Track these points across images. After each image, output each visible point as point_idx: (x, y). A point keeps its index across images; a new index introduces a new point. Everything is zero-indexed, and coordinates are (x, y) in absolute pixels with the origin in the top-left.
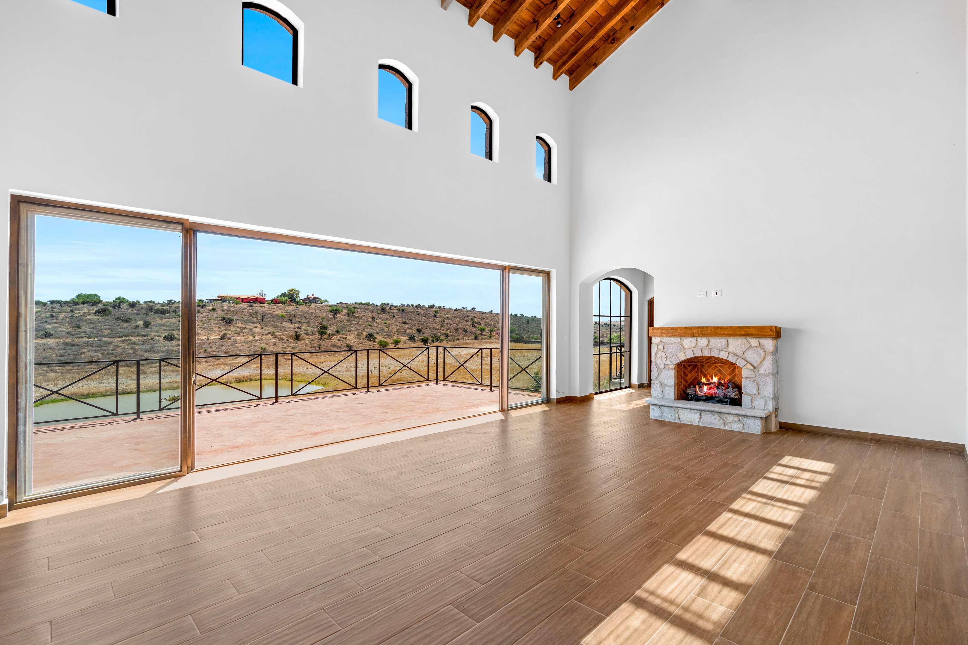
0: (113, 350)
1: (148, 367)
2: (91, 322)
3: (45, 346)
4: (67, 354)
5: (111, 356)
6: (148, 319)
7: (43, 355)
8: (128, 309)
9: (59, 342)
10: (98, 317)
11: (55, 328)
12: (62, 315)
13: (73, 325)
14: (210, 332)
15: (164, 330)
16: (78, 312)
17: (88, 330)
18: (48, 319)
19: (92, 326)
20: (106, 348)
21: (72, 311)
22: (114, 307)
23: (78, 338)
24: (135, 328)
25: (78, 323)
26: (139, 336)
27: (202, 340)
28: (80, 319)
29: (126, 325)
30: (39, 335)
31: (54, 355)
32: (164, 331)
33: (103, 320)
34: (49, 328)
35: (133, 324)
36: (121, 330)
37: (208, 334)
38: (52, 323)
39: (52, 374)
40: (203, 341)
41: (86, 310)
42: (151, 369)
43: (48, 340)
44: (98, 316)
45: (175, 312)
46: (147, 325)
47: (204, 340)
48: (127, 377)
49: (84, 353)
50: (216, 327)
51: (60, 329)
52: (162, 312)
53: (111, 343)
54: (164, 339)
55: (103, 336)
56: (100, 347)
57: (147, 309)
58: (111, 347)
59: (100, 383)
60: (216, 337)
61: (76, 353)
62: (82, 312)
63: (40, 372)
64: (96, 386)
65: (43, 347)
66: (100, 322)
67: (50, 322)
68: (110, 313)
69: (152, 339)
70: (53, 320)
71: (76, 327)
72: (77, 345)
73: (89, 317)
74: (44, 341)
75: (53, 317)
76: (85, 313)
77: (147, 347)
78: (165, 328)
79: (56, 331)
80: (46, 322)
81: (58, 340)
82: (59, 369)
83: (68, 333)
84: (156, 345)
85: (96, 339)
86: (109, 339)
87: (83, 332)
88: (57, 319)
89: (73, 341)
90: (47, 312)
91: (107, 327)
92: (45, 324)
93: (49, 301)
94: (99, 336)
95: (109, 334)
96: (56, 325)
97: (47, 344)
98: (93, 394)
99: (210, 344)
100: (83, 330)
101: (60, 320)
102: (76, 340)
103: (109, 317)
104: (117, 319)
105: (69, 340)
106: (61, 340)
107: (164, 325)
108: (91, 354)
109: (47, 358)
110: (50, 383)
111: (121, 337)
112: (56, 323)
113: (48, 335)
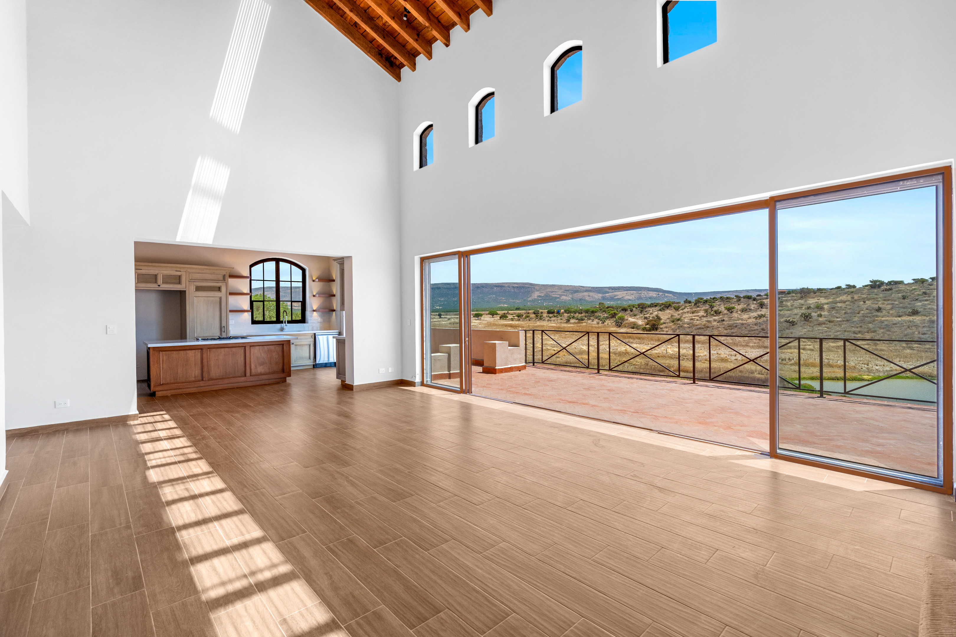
3: (910, 323)
4: (929, 333)
7: (906, 332)
9: (925, 320)
11: (925, 305)
18: (921, 296)
30: (907, 312)
31: (916, 333)
34: (918, 306)
38: (923, 301)
39: (908, 351)
43: (914, 317)
51: (929, 306)
63: (898, 348)
65: (908, 324)
67: (921, 299)
70: (925, 297)
74: (911, 318)
75: (926, 294)
79: (925, 309)
81: (924, 318)
82: (917, 347)
88: (929, 297)
90: (922, 289)
92: (916, 302)
93: (931, 278)
96: (926, 302)
97: (913, 321)
106: (928, 318)
109: (909, 335)
110: (902, 360)
112: (926, 300)
113: (915, 313)
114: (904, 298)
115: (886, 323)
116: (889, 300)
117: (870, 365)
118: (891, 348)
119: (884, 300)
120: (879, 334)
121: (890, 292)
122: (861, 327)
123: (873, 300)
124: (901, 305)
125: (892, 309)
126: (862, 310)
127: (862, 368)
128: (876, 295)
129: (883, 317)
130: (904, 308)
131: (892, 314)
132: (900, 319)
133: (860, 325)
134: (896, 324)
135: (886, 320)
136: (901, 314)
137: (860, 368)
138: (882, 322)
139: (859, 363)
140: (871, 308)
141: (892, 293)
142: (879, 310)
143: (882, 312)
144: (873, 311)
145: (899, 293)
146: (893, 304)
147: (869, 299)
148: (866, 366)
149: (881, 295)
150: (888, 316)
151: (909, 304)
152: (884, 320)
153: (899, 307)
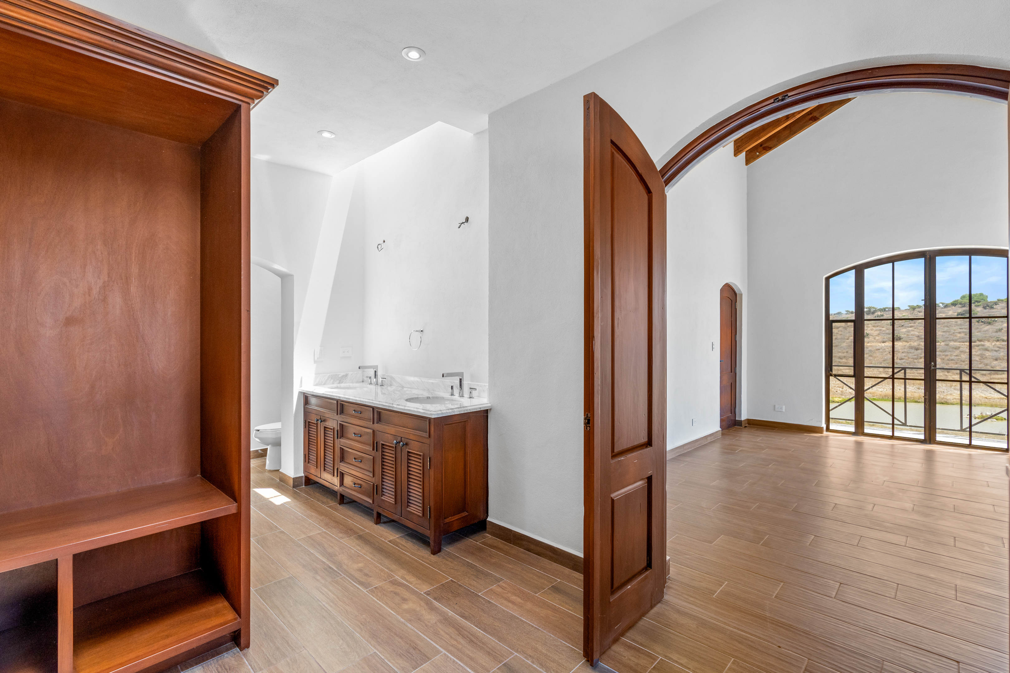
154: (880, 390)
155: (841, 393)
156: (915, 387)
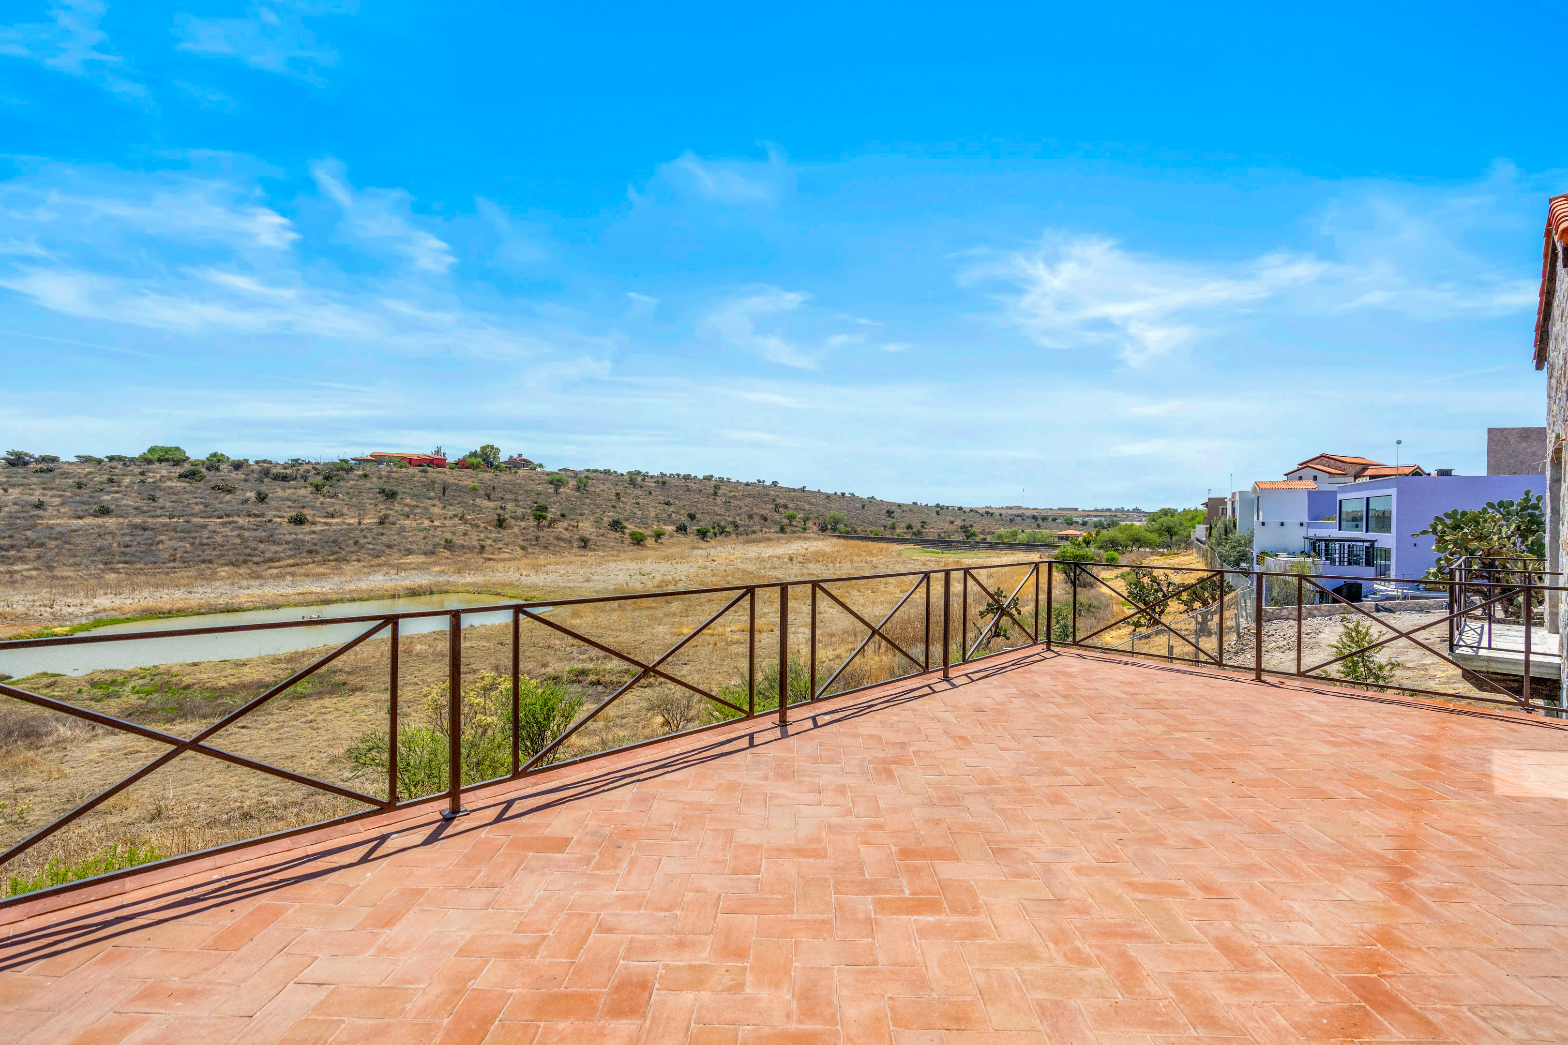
0: (209, 538)
1: (265, 567)
2: (172, 492)
3: (100, 530)
4: (135, 543)
5: (206, 547)
6: (263, 488)
7: (98, 544)
8: (230, 472)
9: (122, 523)
10: (184, 484)
11: (117, 499)
12: (127, 480)
13: (145, 496)
14: (362, 512)
15: (289, 507)
16: (151, 475)
17: (168, 504)
18: (104, 486)
19: (174, 498)
20: (197, 535)
21: (142, 474)
22: (208, 469)
23: (153, 517)
24: (242, 504)
25: (152, 493)
26: (249, 516)
27: (349, 524)
28: (155, 486)
29: (228, 497)
30: (92, 511)
31: (115, 545)
32: (288, 510)
33: (193, 489)
34: (106, 500)
35: (239, 496)
36: (221, 506)
37: (360, 515)
38: (112, 492)
39: (114, 576)
40: (352, 527)
41: (164, 473)
42: (270, 571)
43: (105, 520)
44: (184, 482)
45: (305, 479)
46: (262, 498)
47: (352, 524)
48: (233, 584)
49: (162, 542)
50: (371, 504)
51: (124, 502)
52: (285, 478)
53: (204, 527)
54: (289, 522)
55: (192, 515)
56: (189, 532)
57: (260, 472)
58: (206, 533)
59: (190, 593)
60: (372, 521)
61: (150, 541)
62: (158, 476)
63: (94, 572)
64: (183, 597)
65: (97, 530)
66: (187, 492)
67: (108, 489)
68: (203, 478)
69: (270, 521)
70: (113, 487)
71: (149, 499)
72: (152, 529)
73: (169, 483)
74: (100, 521)
75: (113, 482)
76: (162, 476)
77: (263, 534)
78: (290, 503)
79: (117, 506)
80: (102, 490)
81: (121, 520)
82: (123, 568)
83: (137, 508)
84: (277, 532)
85: (181, 520)
86: (201, 520)
87: (161, 508)
88: (119, 486)
89: (145, 522)
90: (104, 474)
91: (199, 500)
92: (101, 494)
93: (107, 457)
94: (187, 515)
95: (201, 511)
96: (117, 495)
97: (104, 526)
98: (178, 611)
99: (362, 531)
100: (160, 505)
101: (123, 488)
102: (150, 520)
103: (201, 484)
104: (213, 488)
105: (138, 520)
106: (127, 520)
107: (288, 500)
108: (174, 543)
109: (104, 549)
110: (109, 591)
111: (221, 517)
112: (117, 492)
113: (105, 511)
114: (80, 486)
115: (58, 529)
116: (52, 489)
117: (55, 606)
118: (80, 573)
119: (44, 489)
120: (51, 550)
121: (49, 475)
122: (11, 537)
123: (21, 488)
124: (78, 498)
125: (62, 504)
126: (6, 506)
127: (41, 615)
128: (25, 478)
129: (50, 519)
130: (83, 503)
131: (65, 513)
132: (81, 522)
133: (9, 533)
134: (76, 531)
135: (59, 524)
136: (81, 514)
137: (37, 614)
138: (51, 528)
139: (33, 606)
140: (23, 503)
141: (54, 478)
142: (40, 505)
143: (45, 510)
144: (28, 508)
145: (66, 478)
146: (61, 496)
147: (14, 486)
148: (48, 609)
149: (35, 480)
150: (58, 518)
151: (91, 497)
152: (53, 524)
153: (74, 502)
154: (128, 601)
155: (52, 617)
156: (182, 591)
